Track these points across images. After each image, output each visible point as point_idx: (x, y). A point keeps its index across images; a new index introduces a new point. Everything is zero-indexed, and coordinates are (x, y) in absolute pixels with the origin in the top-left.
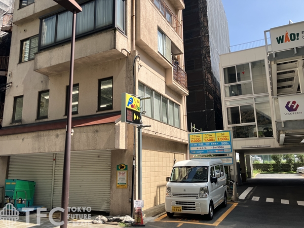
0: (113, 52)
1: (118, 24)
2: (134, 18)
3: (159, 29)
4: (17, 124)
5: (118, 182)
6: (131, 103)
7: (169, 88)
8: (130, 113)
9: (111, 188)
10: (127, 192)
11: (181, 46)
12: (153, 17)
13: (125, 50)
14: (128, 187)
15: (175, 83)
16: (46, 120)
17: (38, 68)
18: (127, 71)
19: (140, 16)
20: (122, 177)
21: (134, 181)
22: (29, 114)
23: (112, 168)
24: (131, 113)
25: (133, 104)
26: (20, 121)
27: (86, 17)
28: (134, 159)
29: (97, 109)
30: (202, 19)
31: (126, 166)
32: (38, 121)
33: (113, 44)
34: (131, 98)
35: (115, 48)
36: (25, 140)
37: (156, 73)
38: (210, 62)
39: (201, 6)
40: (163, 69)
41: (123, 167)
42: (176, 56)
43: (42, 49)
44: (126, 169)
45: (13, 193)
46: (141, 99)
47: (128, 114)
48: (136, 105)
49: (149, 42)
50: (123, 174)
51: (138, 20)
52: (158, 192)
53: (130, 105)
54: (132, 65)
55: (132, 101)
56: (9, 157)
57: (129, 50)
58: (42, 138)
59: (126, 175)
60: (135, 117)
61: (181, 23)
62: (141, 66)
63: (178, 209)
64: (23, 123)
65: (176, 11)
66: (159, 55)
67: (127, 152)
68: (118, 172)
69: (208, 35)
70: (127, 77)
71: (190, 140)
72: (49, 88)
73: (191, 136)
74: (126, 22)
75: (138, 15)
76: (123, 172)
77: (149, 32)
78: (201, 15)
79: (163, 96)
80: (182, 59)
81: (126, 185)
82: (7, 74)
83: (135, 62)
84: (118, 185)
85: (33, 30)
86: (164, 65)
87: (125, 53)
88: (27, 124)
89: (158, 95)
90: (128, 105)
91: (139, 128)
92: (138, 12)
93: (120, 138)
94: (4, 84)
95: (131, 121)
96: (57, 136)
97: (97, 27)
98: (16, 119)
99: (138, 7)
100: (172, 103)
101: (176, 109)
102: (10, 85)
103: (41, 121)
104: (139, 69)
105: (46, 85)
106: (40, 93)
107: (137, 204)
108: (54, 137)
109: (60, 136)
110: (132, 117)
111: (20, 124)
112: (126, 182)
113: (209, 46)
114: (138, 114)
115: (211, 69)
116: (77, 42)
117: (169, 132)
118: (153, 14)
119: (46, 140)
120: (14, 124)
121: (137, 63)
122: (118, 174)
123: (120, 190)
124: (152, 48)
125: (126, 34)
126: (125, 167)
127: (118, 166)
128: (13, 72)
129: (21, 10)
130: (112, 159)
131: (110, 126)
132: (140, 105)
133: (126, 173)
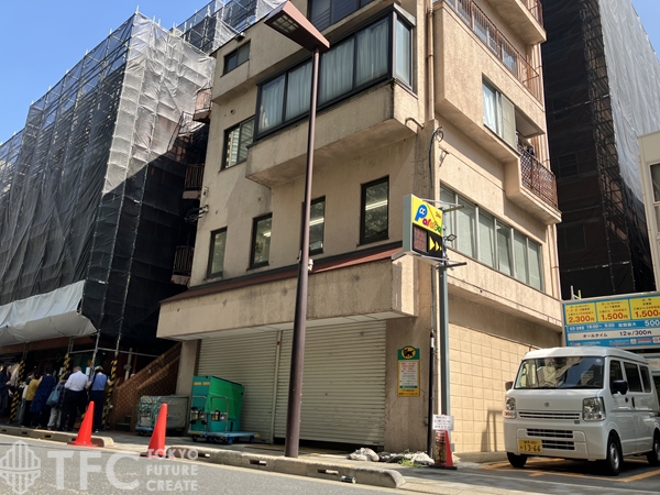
0: (389, 124)
1: (399, 71)
2: (431, 60)
3: (486, 82)
4: (215, 280)
5: (401, 384)
6: (423, 216)
7: (512, 204)
8: (421, 236)
9: (386, 397)
10: (419, 403)
11: (539, 116)
12: (471, 56)
13: (413, 120)
14: (422, 393)
15: (525, 192)
16: (265, 269)
17: (253, 171)
18: (416, 162)
19: (443, 55)
20: (408, 374)
21: (434, 382)
22: (235, 259)
23: (387, 357)
24: (424, 235)
25: (427, 218)
26: (220, 274)
27: (339, 69)
28: (431, 336)
29: (358, 241)
30: (593, 64)
31: (417, 351)
32: (250, 272)
33: (388, 109)
34: (423, 206)
35: (392, 117)
36: (228, 304)
37: (482, 171)
38: (616, 154)
39: (587, 36)
40: (498, 164)
41: (410, 353)
42: (529, 140)
43: (260, 137)
44: (417, 357)
45: (205, 400)
46: (444, 212)
47: (417, 236)
48: (433, 221)
49: (464, 104)
50: (411, 367)
51: (439, 62)
52: (491, 424)
53: (421, 220)
54: (426, 148)
55: (426, 212)
56: (200, 341)
57: (421, 121)
58: (258, 298)
59: (416, 368)
60: (432, 245)
61: (540, 71)
62: (447, 153)
63: (532, 446)
64: (225, 278)
65: (527, 47)
66: (487, 131)
67: (417, 322)
68: (401, 362)
69: (609, 97)
70: (417, 173)
71: (567, 317)
72: (272, 209)
73: (567, 307)
74: (415, 68)
75: (438, 54)
76: (412, 362)
77: (464, 86)
78: (590, 54)
79: (500, 222)
80: (542, 144)
81: (416, 391)
82: (200, 196)
83: (432, 142)
84: (400, 390)
85: (245, 109)
86: (500, 154)
87: (413, 127)
88: (231, 279)
89: (488, 217)
90: (417, 219)
91: (442, 270)
92: (438, 48)
93: (403, 292)
94: (196, 209)
95: (424, 251)
96: (285, 291)
97: (358, 84)
98: (213, 271)
99: (438, 39)
100: (522, 237)
101: (532, 253)
102: (206, 209)
103: (256, 271)
104: (442, 159)
105: (267, 204)
106: (256, 220)
107: (439, 423)
108: (279, 294)
109: (289, 292)
110: (425, 245)
111: (219, 279)
112: (416, 384)
113: (612, 121)
114: (438, 239)
115: (619, 171)
116: (319, 118)
117: (514, 295)
118: (470, 51)
119: (264, 301)
120: (210, 281)
121: (436, 143)
122: (401, 368)
123: (405, 401)
124: (470, 116)
125: (415, 91)
126: (414, 353)
127: (400, 351)
128: (211, 187)
129: (226, 76)
130: (387, 338)
131: (382, 267)
132: (443, 223)
133: (416, 365)
